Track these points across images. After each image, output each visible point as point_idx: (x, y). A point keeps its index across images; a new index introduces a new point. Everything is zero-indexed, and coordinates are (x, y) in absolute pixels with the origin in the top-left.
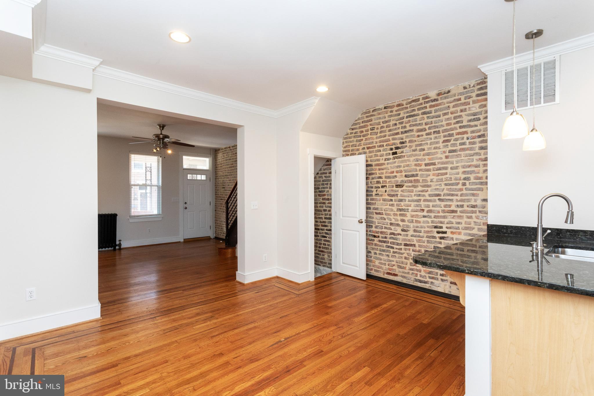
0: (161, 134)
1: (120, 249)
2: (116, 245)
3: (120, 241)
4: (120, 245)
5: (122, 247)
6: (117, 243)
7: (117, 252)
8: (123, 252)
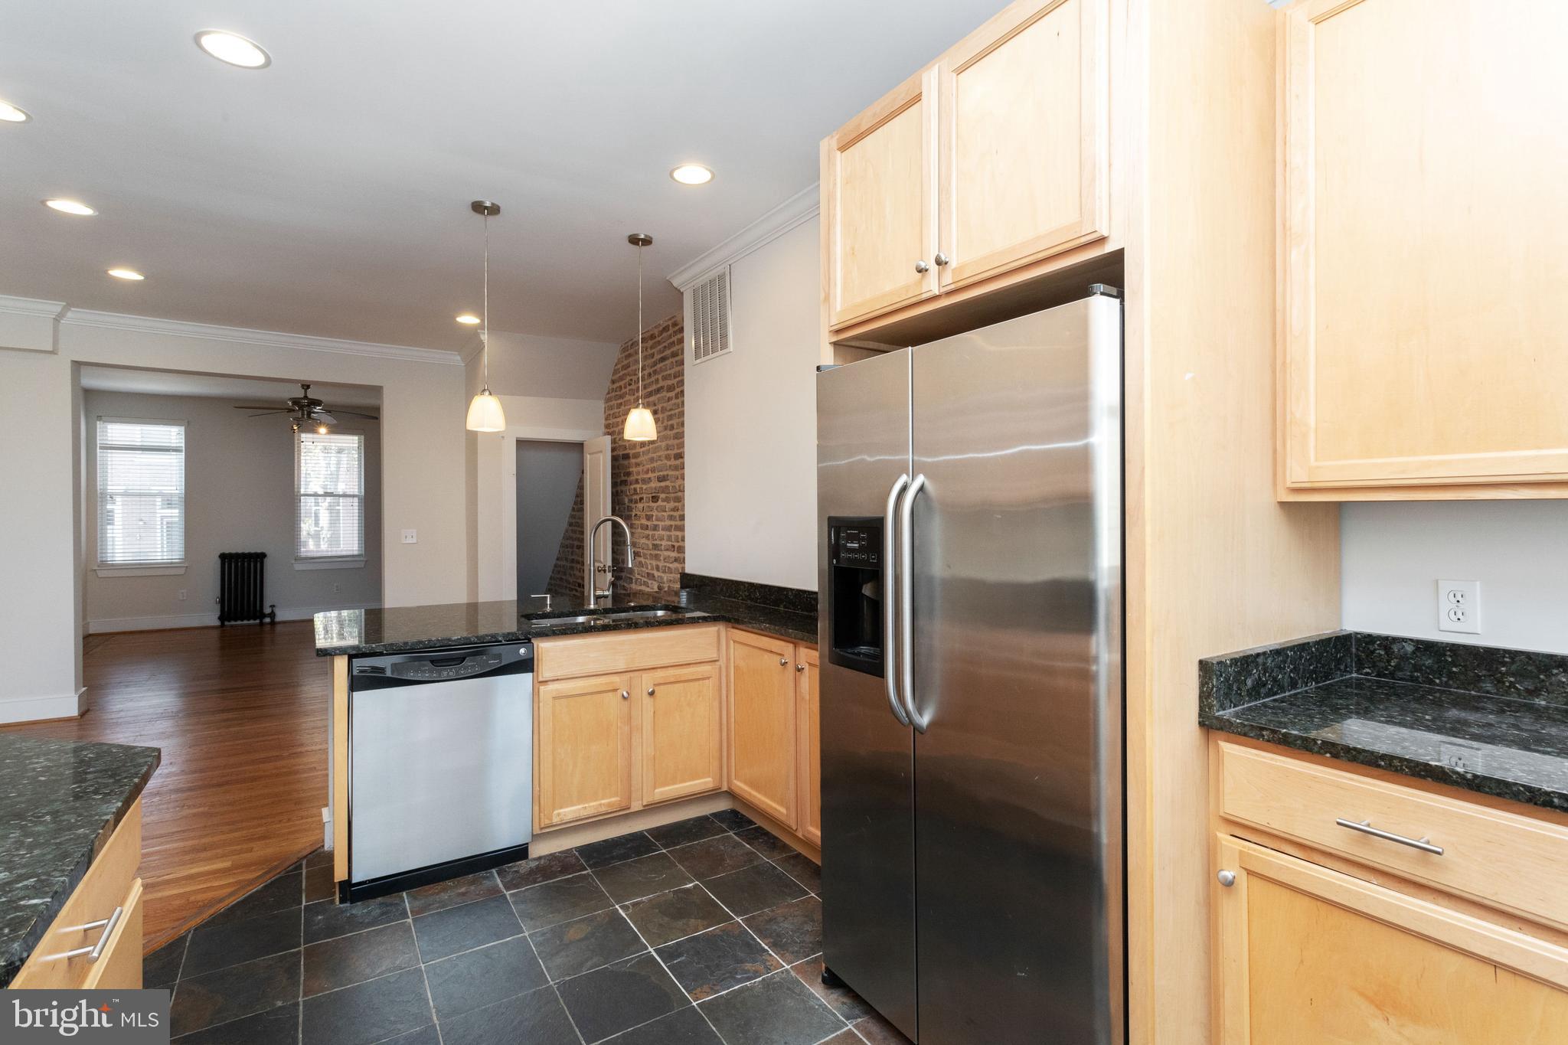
0: (306, 397)
1: (273, 623)
2: (264, 616)
3: (272, 606)
4: (272, 615)
5: (278, 619)
6: (267, 610)
7: (267, 628)
8: (279, 628)
